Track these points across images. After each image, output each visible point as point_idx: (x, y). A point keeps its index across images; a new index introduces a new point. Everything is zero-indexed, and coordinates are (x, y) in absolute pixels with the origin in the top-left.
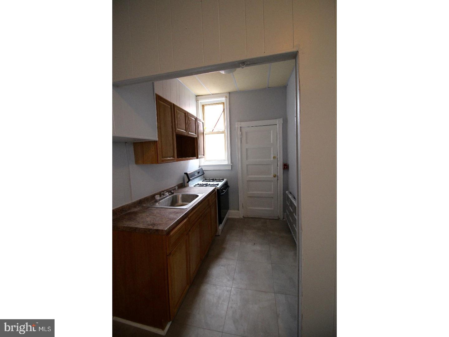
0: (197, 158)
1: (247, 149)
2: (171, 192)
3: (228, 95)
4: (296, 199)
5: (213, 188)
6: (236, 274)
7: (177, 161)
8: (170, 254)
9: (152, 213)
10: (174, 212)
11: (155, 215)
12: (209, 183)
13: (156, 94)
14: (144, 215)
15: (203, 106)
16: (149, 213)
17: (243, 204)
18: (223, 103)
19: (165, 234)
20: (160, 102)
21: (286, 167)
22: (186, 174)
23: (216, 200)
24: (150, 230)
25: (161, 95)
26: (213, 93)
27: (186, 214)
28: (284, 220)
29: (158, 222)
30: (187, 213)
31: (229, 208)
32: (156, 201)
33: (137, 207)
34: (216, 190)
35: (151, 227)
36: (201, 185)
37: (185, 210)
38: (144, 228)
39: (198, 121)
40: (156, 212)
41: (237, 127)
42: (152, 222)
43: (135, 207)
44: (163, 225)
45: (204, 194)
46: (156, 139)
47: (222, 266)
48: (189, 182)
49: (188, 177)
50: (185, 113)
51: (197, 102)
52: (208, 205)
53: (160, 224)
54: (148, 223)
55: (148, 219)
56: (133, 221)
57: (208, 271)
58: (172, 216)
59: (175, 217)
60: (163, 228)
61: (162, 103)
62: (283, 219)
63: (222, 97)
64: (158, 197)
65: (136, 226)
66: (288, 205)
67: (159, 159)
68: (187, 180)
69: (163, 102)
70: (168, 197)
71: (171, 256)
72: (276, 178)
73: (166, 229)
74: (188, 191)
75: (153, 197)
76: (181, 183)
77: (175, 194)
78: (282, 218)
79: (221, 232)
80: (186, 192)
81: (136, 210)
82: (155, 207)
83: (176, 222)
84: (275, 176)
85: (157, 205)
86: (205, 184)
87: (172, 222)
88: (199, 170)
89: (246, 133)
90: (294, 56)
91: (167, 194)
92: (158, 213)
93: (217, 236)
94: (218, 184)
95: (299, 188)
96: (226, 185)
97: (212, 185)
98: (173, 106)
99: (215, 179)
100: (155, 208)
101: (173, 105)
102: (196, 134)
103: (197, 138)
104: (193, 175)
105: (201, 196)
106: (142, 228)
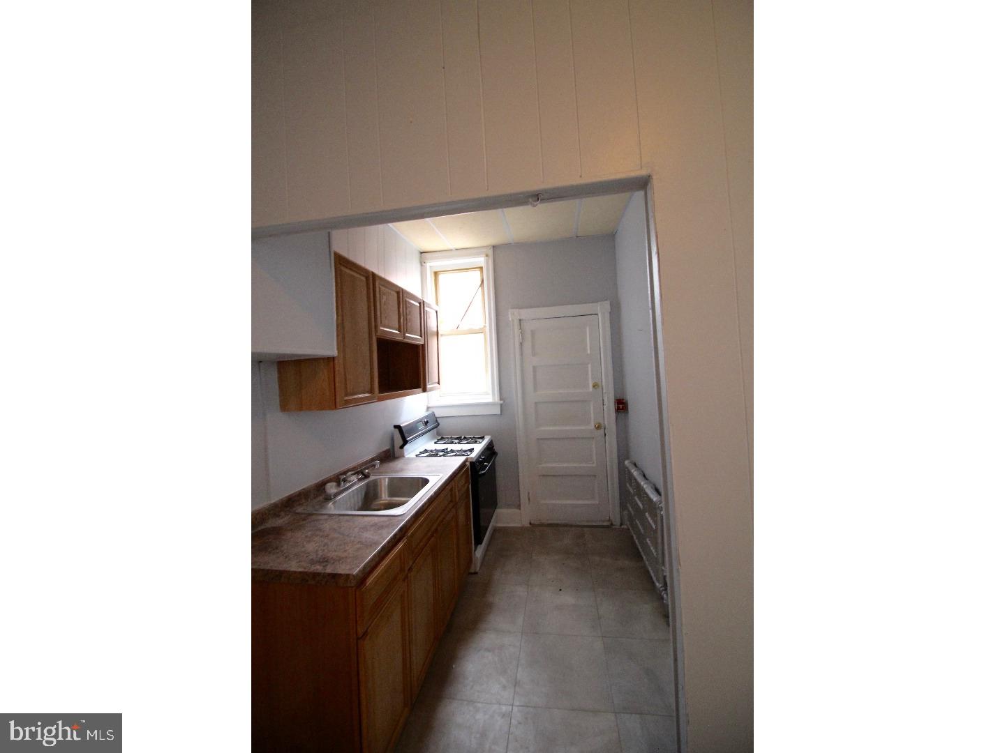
0: (425, 390)
1: (534, 368)
2: (363, 474)
3: (490, 252)
4: (662, 494)
5: (461, 460)
6: (520, 669)
7: (380, 399)
8: (365, 634)
9: (320, 530)
10: (375, 525)
11: (328, 536)
12: (450, 447)
13: (336, 255)
14: (299, 535)
15: (436, 274)
16: (310, 531)
17: (529, 493)
18: (481, 268)
19: (352, 585)
20: (343, 268)
21: (622, 406)
22: (398, 427)
23: (468, 487)
24: (315, 575)
25: (344, 253)
26: (457, 247)
27: (401, 528)
28: (622, 527)
29: (336, 553)
30: (404, 525)
31: (497, 504)
32: (328, 498)
33: (282, 514)
34: (468, 464)
35: (318, 568)
36: (434, 454)
37: (400, 518)
38: (300, 573)
39: (426, 308)
40: (328, 527)
41: (513, 320)
42: (320, 553)
43: (277, 515)
44: (349, 560)
45: (441, 475)
46: (332, 351)
47: (488, 650)
48: (406, 447)
49: (404, 434)
50: (398, 293)
51: (422, 265)
52: (451, 501)
53: (340, 559)
54: (311, 557)
55: (310, 547)
56: (274, 554)
57: (454, 666)
58: (368, 535)
59: (376, 538)
60: (350, 569)
61: (348, 271)
62: (621, 524)
63: (478, 254)
64: (331, 488)
65: (281, 568)
66: (632, 491)
67: (338, 400)
68: (399, 441)
69: (350, 269)
70: (356, 486)
71: (368, 637)
72: (602, 431)
73: (355, 572)
74: (402, 470)
75: (321, 486)
76: (387, 450)
77: (372, 478)
78: (617, 522)
79: (482, 564)
80: (398, 472)
81: (278, 522)
82: (324, 514)
83: (379, 552)
84: (598, 428)
85: (331, 508)
86: (443, 450)
87: (371, 553)
88: (426, 417)
89: (533, 333)
90: (642, 184)
91: (354, 478)
92: (334, 529)
93: (472, 574)
94: (471, 450)
95: (668, 467)
96: (490, 451)
97: (459, 451)
98: (371, 279)
99: (465, 438)
100: (326, 517)
101: (371, 276)
102: (421, 336)
103: (423, 346)
104: (413, 428)
105: (436, 482)
106: (295, 572)
